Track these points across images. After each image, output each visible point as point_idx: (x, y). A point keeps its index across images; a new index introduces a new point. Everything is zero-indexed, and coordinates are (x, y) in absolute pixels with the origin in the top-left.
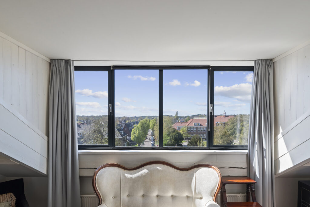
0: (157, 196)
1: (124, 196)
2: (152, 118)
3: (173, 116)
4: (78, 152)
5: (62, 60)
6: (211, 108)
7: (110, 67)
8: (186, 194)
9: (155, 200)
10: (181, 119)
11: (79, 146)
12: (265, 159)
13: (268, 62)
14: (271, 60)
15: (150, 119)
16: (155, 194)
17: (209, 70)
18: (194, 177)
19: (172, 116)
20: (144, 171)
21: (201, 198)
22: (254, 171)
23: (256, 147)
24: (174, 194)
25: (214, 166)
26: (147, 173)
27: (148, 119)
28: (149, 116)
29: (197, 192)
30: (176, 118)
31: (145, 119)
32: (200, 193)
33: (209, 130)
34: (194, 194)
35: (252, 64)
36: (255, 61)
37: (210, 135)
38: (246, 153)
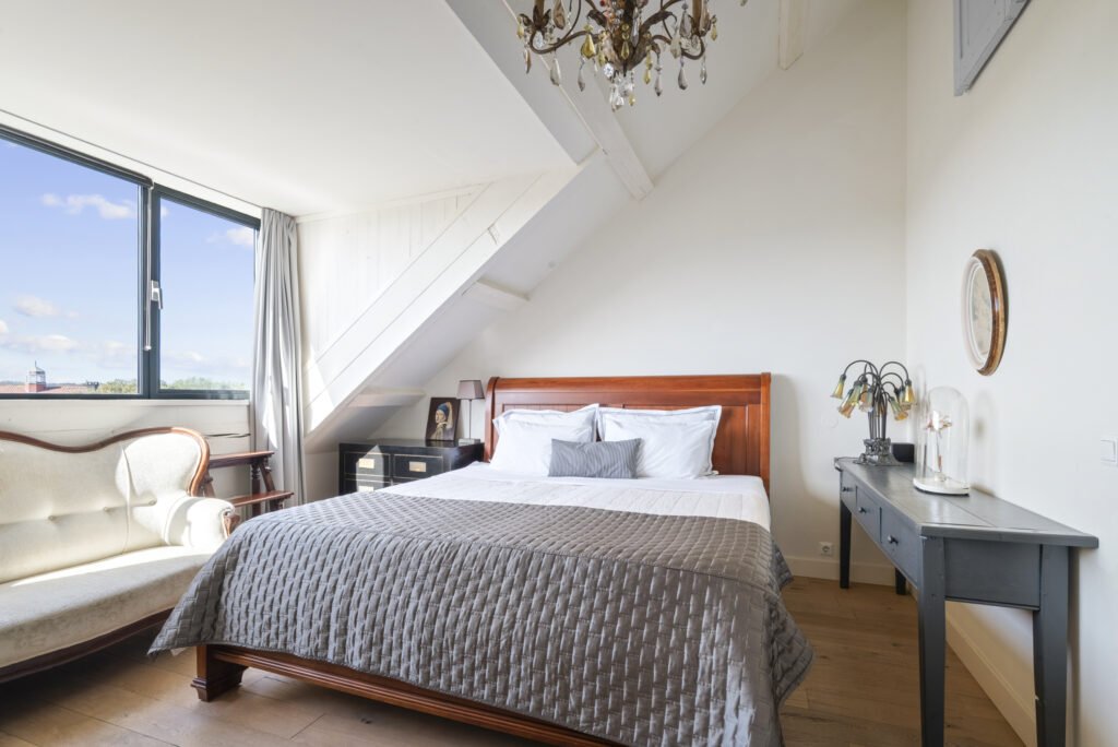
6: (156, 290)
8: (102, 503)
14: (293, 218)
18: (123, 458)
21: (153, 503)
22: (265, 436)
24: (60, 511)
29: (139, 490)
32: (148, 493)
33: (148, 348)
34: (131, 497)
35: (256, 213)
36: (264, 208)
37: (150, 362)
38: (246, 402)
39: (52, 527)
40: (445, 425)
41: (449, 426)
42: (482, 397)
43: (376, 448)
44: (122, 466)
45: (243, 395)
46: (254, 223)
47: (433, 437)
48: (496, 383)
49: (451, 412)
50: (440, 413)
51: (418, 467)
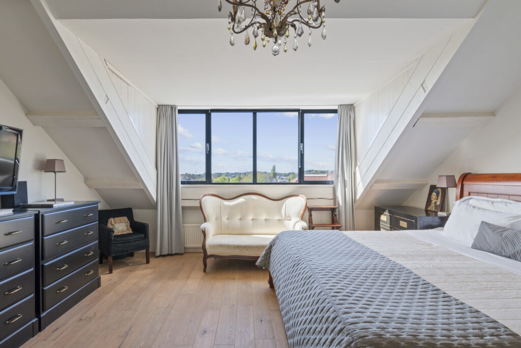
0: (253, 219)
1: (224, 219)
2: (233, 175)
3: (268, 172)
4: (181, 186)
5: (168, 105)
6: (302, 147)
7: (208, 110)
8: (277, 217)
9: (251, 222)
10: (281, 177)
11: (181, 182)
12: (346, 189)
13: (350, 106)
14: (352, 105)
15: (230, 178)
16: (250, 217)
17: (299, 113)
18: (285, 205)
19: (266, 173)
20: (241, 200)
21: (290, 220)
22: (338, 201)
23: (340, 178)
24: (267, 218)
25: (302, 194)
26: (244, 202)
27: (226, 178)
28: (228, 173)
29: (287, 215)
30: (272, 175)
31: (221, 178)
32: (289, 216)
33: (300, 167)
34: (284, 217)
35: (336, 108)
36: (339, 105)
37: (301, 171)
38: (332, 186)
39: (264, 222)
40: (436, 202)
41: (438, 203)
42: (456, 186)
43: (387, 211)
44: (284, 206)
45: (332, 182)
46: (335, 111)
47: (429, 209)
48: (465, 177)
49: (440, 194)
50: (434, 194)
51: (403, 224)
